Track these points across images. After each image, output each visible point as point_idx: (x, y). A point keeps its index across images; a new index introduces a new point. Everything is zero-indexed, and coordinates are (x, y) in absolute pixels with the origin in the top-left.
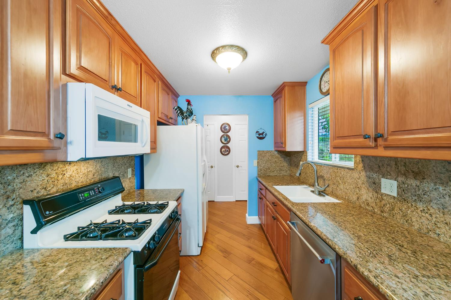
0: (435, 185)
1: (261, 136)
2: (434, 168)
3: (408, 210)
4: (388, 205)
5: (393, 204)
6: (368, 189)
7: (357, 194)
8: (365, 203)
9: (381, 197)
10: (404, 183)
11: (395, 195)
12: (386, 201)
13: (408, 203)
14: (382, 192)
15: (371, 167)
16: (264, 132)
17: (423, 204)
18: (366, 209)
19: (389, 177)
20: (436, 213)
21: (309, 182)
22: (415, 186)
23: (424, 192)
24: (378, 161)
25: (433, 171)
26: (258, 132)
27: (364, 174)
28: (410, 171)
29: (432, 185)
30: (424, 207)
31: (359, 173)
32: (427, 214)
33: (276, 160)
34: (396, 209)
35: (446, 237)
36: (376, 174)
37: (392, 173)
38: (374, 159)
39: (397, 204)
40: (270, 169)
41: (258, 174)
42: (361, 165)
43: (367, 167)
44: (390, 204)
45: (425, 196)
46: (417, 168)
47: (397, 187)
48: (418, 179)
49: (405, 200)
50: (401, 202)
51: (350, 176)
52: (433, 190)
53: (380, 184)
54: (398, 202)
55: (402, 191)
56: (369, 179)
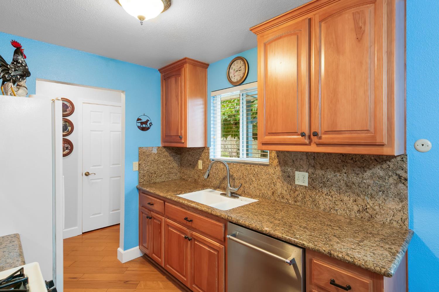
0: (335, 173)
1: (144, 126)
2: (334, 160)
3: (317, 196)
4: (301, 195)
5: (305, 193)
6: (283, 183)
7: (272, 189)
8: (280, 197)
9: (295, 189)
10: (313, 174)
11: (307, 185)
12: (299, 191)
13: (316, 190)
14: (296, 183)
15: (286, 162)
16: (149, 121)
17: (327, 188)
18: (281, 202)
19: (301, 169)
20: (335, 194)
21: (212, 184)
22: (321, 175)
23: (328, 179)
24: (293, 156)
25: (333, 162)
26: (140, 120)
27: (279, 169)
28: (318, 164)
29: (333, 173)
30: (327, 191)
31: (274, 168)
32: (329, 197)
33: (164, 159)
34: (307, 197)
35: (341, 211)
36: (290, 168)
37: (304, 166)
38: (289, 154)
39: (308, 193)
40: (157, 173)
41: (139, 183)
42: (276, 161)
43: (282, 162)
44: (303, 194)
45: (328, 182)
46: (322, 161)
47: (308, 178)
48: (323, 170)
49: (314, 188)
50: (311, 190)
51: (265, 172)
52: (333, 177)
53: (294, 177)
54: (309, 191)
55: (312, 180)
56: (284, 173)
